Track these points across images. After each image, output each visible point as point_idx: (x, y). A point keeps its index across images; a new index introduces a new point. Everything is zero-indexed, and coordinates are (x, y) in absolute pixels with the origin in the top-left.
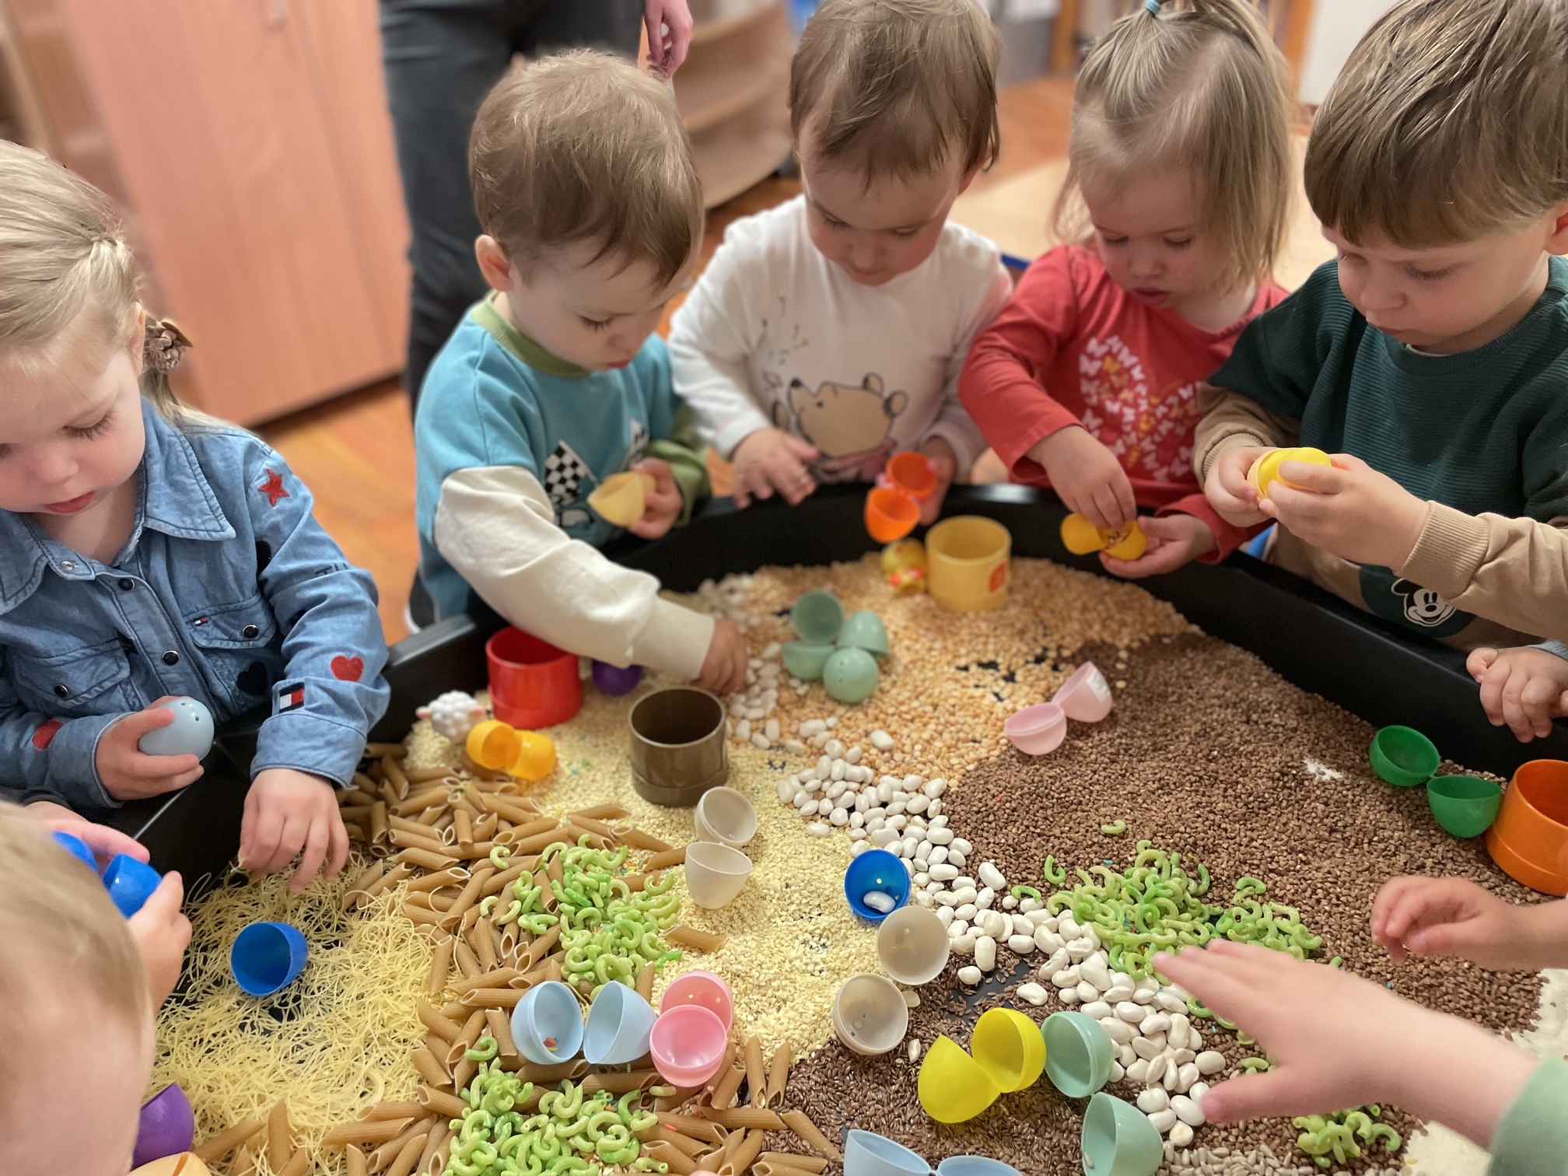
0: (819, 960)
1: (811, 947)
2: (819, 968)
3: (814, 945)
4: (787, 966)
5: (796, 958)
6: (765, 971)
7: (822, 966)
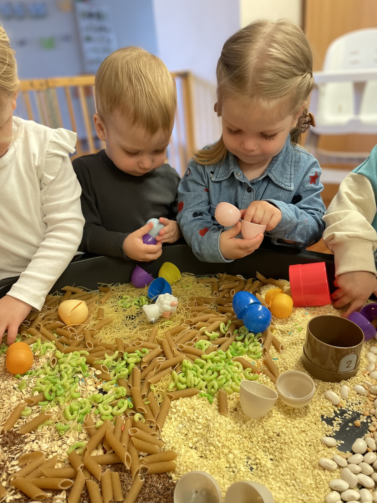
0: (238, 467)
1: (247, 462)
2: (234, 469)
3: (249, 463)
4: (226, 451)
5: (234, 454)
6: (216, 439)
7: (236, 470)
